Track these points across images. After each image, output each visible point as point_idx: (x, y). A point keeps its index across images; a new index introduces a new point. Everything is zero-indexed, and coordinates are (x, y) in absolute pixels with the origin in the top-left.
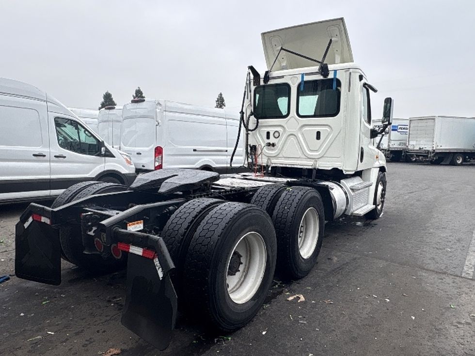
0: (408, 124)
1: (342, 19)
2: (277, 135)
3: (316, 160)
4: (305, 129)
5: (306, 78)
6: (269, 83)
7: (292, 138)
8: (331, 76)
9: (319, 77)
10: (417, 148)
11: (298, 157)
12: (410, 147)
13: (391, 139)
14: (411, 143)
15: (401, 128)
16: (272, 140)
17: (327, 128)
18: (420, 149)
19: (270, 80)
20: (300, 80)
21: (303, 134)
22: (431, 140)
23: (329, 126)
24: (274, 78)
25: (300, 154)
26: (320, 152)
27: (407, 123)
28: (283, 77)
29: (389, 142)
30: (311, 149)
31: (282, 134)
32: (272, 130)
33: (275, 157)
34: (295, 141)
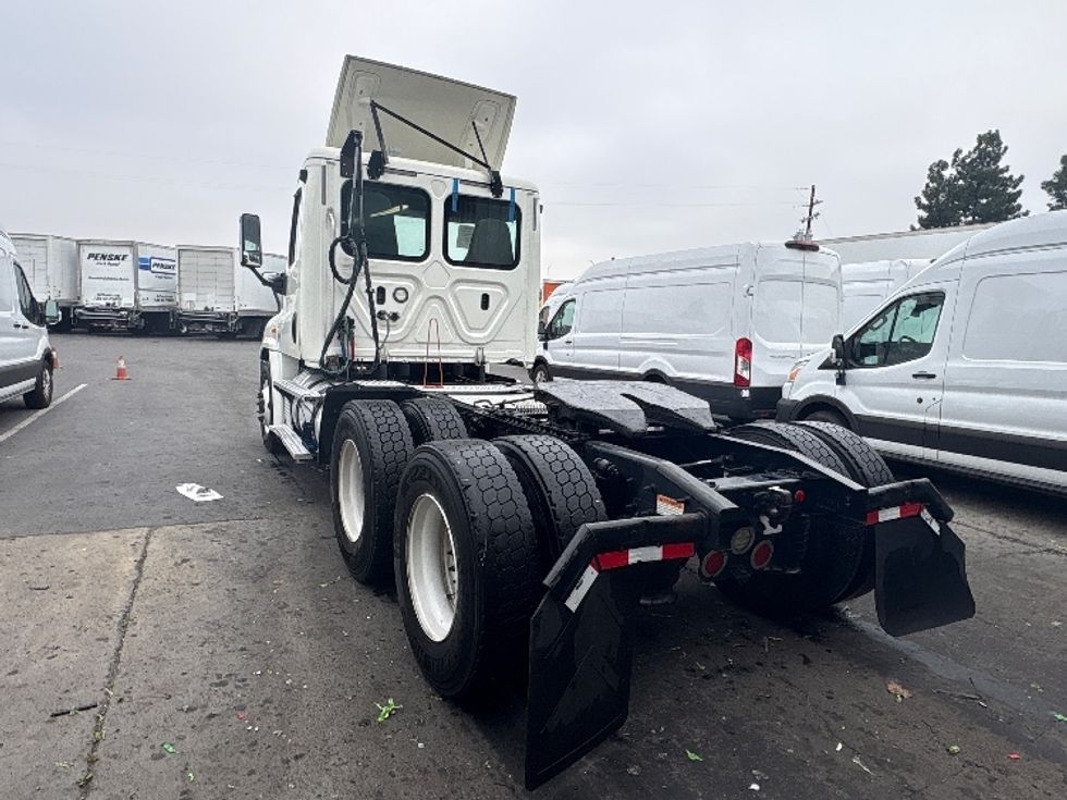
0: (176, 258)
1: (513, 99)
2: (403, 296)
3: (480, 346)
4: (460, 287)
5: (463, 190)
6: (382, 179)
7: (435, 304)
8: (506, 196)
9: (486, 193)
10: (200, 307)
11: (448, 341)
12: (185, 306)
13: (141, 286)
14: (187, 297)
15: (157, 265)
16: (390, 306)
17: (499, 290)
18: (206, 309)
19: (386, 174)
20: (449, 191)
21: (456, 298)
22: (230, 293)
23: (503, 286)
24: (393, 171)
25: (451, 336)
26: (489, 331)
27: (173, 255)
28: (414, 174)
29: (136, 294)
30: (472, 326)
31: (414, 293)
32: (390, 285)
33: (397, 342)
34: (441, 311)
